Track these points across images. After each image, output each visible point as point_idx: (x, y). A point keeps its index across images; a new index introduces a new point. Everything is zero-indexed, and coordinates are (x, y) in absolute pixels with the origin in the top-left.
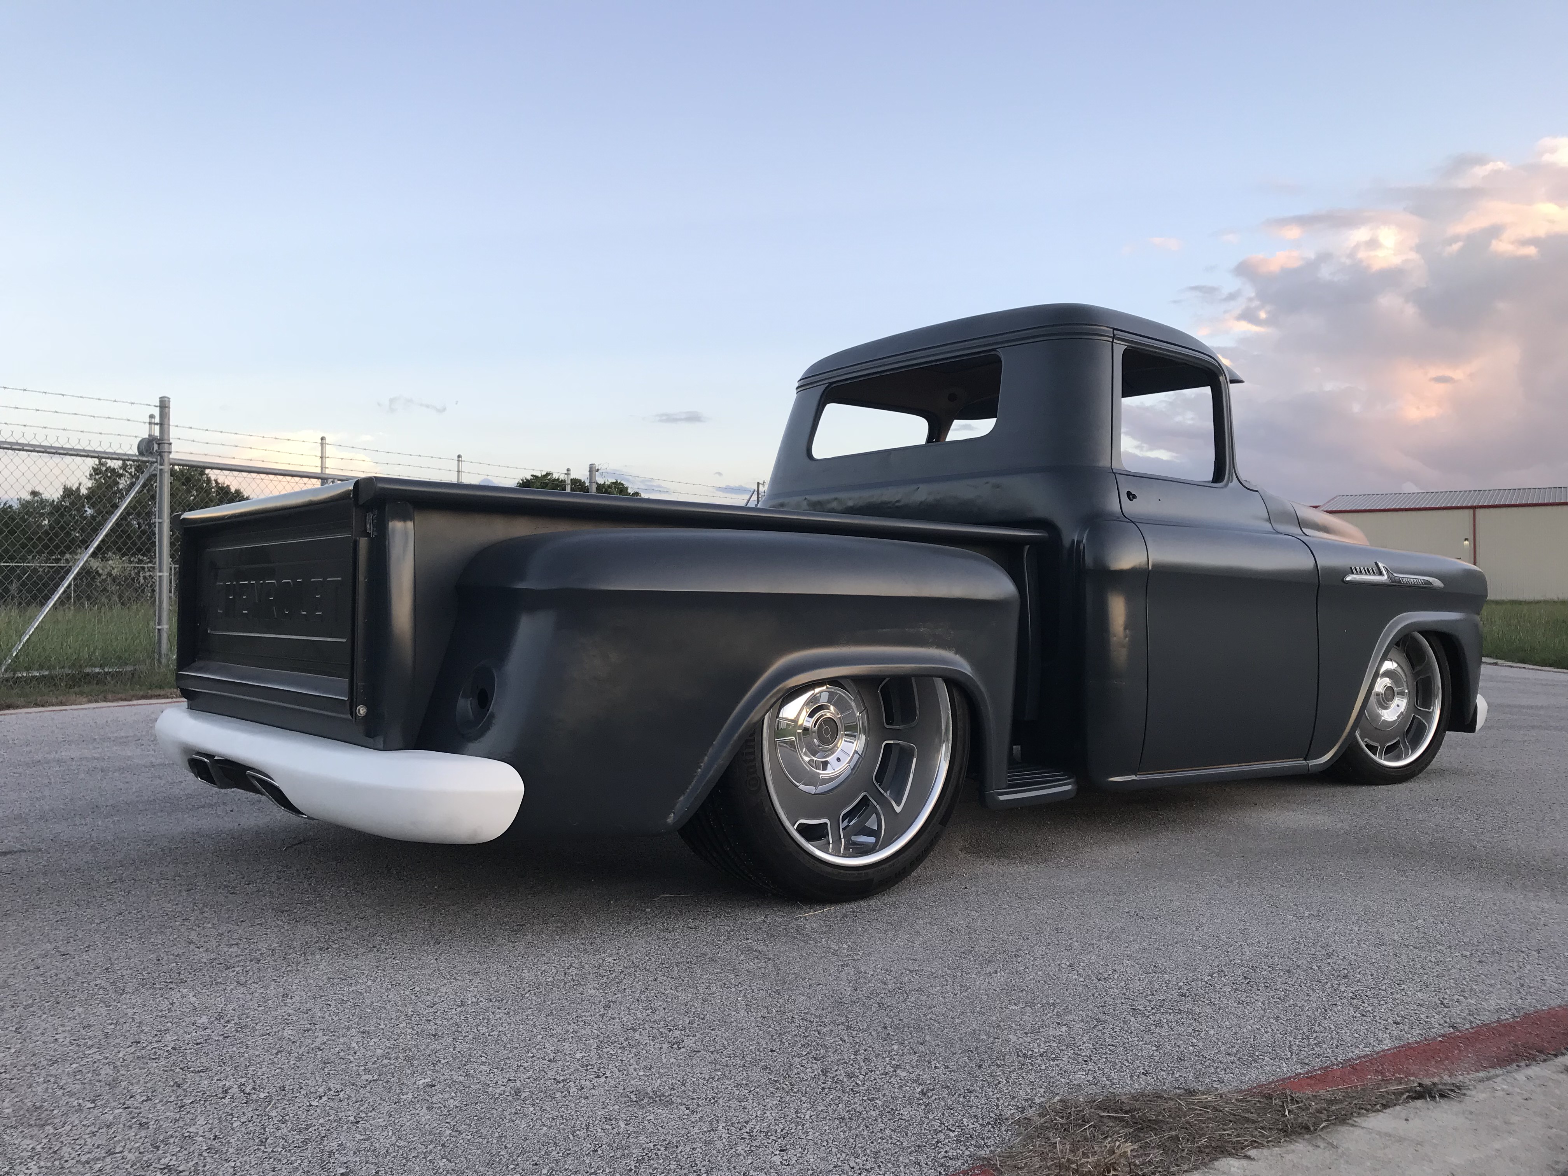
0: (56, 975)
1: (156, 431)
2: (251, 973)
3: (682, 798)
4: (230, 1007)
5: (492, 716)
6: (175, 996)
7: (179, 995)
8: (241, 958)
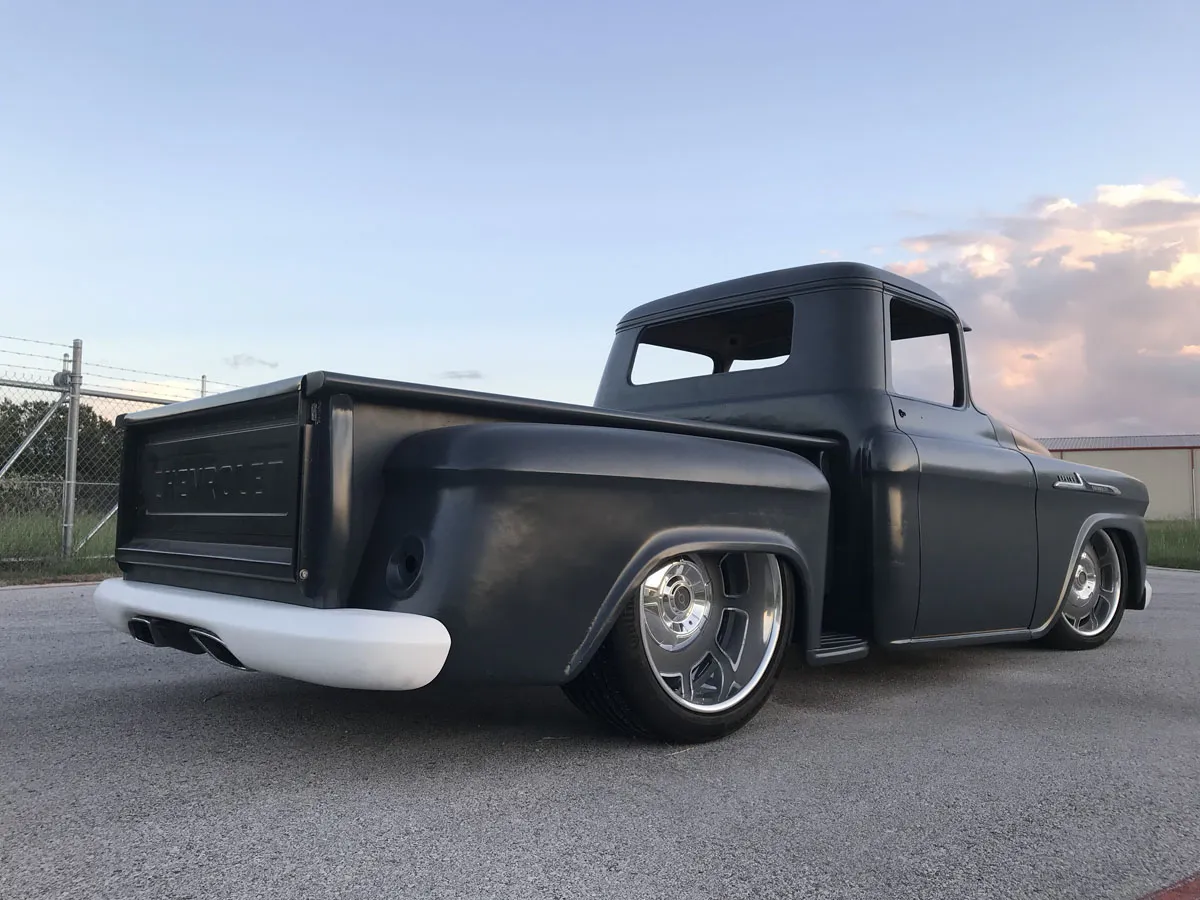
0: (28, 809)
1: (70, 368)
2: (207, 807)
3: (577, 651)
4: (197, 838)
5: (421, 578)
6: (144, 829)
7: (146, 827)
8: (194, 793)
